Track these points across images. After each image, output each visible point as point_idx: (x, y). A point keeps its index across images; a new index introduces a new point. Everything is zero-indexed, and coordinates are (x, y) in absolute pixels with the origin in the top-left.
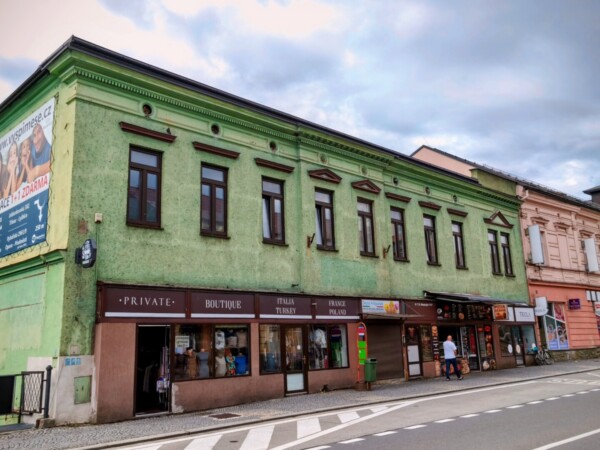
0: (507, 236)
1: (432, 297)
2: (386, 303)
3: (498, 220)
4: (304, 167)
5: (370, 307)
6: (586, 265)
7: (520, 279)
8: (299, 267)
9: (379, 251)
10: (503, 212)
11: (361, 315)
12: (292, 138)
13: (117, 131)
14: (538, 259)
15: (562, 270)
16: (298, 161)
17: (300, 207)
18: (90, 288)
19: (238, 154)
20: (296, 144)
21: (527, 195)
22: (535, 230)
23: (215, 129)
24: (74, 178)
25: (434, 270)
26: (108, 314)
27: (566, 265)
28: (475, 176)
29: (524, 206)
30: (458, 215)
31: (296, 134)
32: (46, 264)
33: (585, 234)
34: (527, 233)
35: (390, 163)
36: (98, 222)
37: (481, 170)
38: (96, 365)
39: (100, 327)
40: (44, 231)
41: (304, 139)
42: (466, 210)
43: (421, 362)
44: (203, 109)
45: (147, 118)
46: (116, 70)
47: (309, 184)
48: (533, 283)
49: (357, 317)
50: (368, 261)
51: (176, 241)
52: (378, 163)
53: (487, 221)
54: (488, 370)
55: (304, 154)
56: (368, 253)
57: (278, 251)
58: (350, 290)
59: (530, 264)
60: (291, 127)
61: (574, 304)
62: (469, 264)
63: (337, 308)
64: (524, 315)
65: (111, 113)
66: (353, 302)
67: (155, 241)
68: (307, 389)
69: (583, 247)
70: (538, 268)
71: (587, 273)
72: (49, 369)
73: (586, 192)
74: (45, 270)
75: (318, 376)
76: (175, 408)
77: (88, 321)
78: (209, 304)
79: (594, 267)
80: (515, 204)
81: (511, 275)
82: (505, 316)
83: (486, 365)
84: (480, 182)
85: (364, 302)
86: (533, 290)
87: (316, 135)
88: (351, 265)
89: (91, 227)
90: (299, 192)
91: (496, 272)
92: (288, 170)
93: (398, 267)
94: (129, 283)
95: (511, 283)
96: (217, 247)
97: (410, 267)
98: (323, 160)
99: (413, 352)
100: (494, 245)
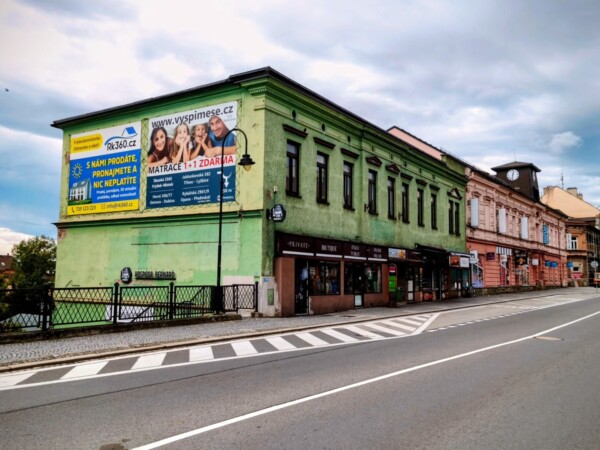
0: (457, 205)
1: (420, 247)
2: (399, 251)
3: (454, 194)
4: (365, 155)
5: (394, 253)
6: (498, 228)
7: (463, 238)
8: (360, 224)
9: (397, 215)
10: (459, 188)
11: (388, 258)
12: (358, 133)
13: (281, 130)
14: (475, 223)
15: (485, 231)
16: (361, 150)
17: (361, 183)
18: (272, 234)
19: (334, 146)
20: (360, 138)
21: (473, 176)
22: (475, 202)
23: (323, 128)
24: (265, 163)
25: (421, 229)
26: (284, 252)
27: (487, 228)
28: (445, 160)
29: (469, 183)
30: (435, 188)
31: (362, 131)
32: (240, 216)
33: (499, 205)
34: (469, 203)
35: (405, 151)
36: (275, 193)
37: (449, 157)
38: (276, 280)
39: (280, 260)
40: (233, 194)
41: (366, 135)
42: (439, 185)
43: (414, 292)
44: (319, 114)
45: (294, 120)
47: (366, 167)
48: (470, 240)
49: (385, 260)
50: (391, 221)
51: (307, 206)
52: (399, 151)
53: (449, 194)
54: (446, 299)
55: (365, 145)
56: (391, 217)
57: (350, 213)
58: (381, 241)
59: (469, 226)
60: (360, 127)
61: (490, 256)
62: (438, 226)
63: (377, 253)
64: (464, 263)
65: (279, 117)
66: (385, 250)
67: (298, 205)
68: (363, 305)
69: (497, 214)
70: (474, 229)
71: (498, 234)
72: (257, 283)
73: (493, 169)
74: (239, 221)
75: (369, 297)
76: (311, 312)
77: (272, 255)
78: (324, 248)
79: (503, 230)
80: (463, 181)
81: (458, 234)
82: (458, 263)
83: (444, 295)
84: (448, 165)
85: (390, 250)
86: (468, 244)
87: (373, 132)
88: (383, 224)
89: (272, 195)
90: (361, 172)
91: (451, 232)
92: (356, 157)
93: (404, 226)
95: (458, 240)
96: (324, 210)
97: (410, 226)
98: (373, 149)
99: (411, 283)
100: (451, 211)
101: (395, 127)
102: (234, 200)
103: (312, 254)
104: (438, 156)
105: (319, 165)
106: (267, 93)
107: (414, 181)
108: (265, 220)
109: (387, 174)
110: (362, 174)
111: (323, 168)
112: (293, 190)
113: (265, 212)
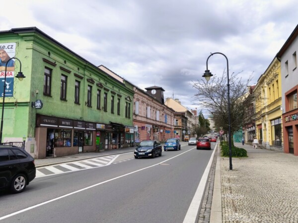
0: (130, 104)
1: (112, 124)
2: (102, 125)
3: (128, 99)
4: (86, 78)
5: (99, 126)
6: (147, 115)
7: (131, 119)
8: (83, 111)
9: (101, 108)
10: (130, 96)
11: (96, 128)
12: (83, 67)
13: (42, 61)
14: (137, 113)
15: (141, 116)
16: (84, 75)
17: (84, 91)
18: (34, 116)
19: (70, 72)
20: (84, 69)
21: (137, 91)
22: (137, 103)
23: (65, 62)
24: (32, 77)
25: (112, 115)
26: (41, 125)
27: (142, 115)
28: (124, 83)
29: (135, 94)
30: (120, 96)
31: (85, 66)
32: (16, 105)
33: (148, 105)
34: (135, 104)
35: (106, 77)
36: (37, 93)
37: (126, 82)
38: (36, 140)
39: (39, 129)
40: (12, 92)
41: (88, 68)
42: (122, 95)
43: (108, 145)
44: (63, 55)
45: (49, 57)
46: (47, 42)
47: (87, 83)
48: (135, 120)
49: (95, 129)
50: (98, 111)
51: (55, 101)
52: (103, 77)
53: (126, 99)
54: (123, 148)
55: (86, 73)
56: (98, 108)
57: (78, 106)
58: (93, 120)
59: (134, 114)
60: (85, 64)
61: (143, 128)
62: (120, 114)
63: (91, 126)
64: (132, 131)
65: (41, 54)
66: (95, 124)
67: (50, 101)
68: (83, 152)
69: (147, 109)
70: (136, 115)
71: (147, 118)
72: (24, 141)
73: (146, 89)
74: (15, 107)
75: (86, 148)
76: (55, 156)
77: (34, 126)
78: (63, 123)
79: (149, 116)
80: (132, 93)
81: (129, 118)
82: (129, 131)
83: (122, 146)
84: (126, 85)
85: (97, 125)
86: (134, 122)
87: (91, 67)
88: (94, 112)
89: (35, 95)
90: (84, 86)
91: (126, 117)
92: (82, 78)
93: (104, 113)
94: (44, 114)
95: (129, 120)
96: (64, 104)
97: (107, 113)
98: (90, 75)
99: (107, 140)
100: (126, 107)
101: (102, 65)
102: (12, 96)
103: (57, 126)
104: (121, 81)
105: (62, 81)
106: (34, 40)
107: (110, 92)
108: (31, 108)
109: (97, 88)
110: (85, 87)
111: (64, 83)
112: (47, 93)
113: (31, 104)
